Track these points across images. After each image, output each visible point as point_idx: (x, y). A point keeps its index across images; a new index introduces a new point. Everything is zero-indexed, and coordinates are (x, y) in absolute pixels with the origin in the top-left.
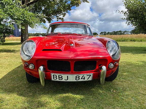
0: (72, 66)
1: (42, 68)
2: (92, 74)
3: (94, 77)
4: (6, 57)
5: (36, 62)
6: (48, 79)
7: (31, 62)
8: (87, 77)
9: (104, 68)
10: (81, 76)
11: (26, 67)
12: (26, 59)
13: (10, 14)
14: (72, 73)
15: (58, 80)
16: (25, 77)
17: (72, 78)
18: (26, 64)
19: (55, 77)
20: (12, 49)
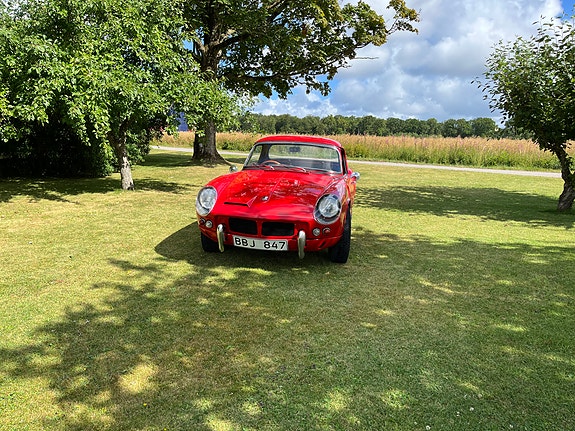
0: (260, 229)
1: (221, 226)
2: (286, 241)
3: (289, 246)
4: (162, 202)
5: (214, 217)
6: (228, 245)
7: (209, 217)
8: (280, 245)
9: (302, 234)
10: (271, 242)
11: (203, 224)
12: (203, 213)
13: (174, 99)
14: (260, 237)
15: (241, 245)
16: (200, 244)
17: (259, 244)
18: (203, 220)
19: (239, 241)
20: (169, 180)
